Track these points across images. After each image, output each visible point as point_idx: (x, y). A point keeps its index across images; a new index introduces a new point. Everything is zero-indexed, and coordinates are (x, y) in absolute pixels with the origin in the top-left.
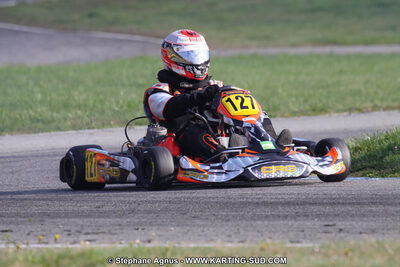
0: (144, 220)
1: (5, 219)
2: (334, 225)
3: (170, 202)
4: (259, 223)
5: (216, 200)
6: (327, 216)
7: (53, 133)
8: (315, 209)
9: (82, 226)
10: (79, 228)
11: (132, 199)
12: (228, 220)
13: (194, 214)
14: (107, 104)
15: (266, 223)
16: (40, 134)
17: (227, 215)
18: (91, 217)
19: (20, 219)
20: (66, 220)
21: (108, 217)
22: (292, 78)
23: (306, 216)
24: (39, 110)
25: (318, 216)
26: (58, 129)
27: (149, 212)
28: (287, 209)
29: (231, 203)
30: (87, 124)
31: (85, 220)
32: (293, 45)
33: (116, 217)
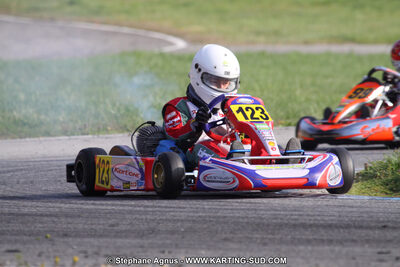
0: (168, 242)
1: (9, 237)
2: (388, 253)
3: (194, 221)
4: (302, 248)
5: (246, 220)
6: (378, 242)
7: (41, 139)
8: (363, 233)
9: (99, 247)
10: (95, 249)
11: (148, 217)
12: (265, 244)
13: (224, 236)
14: (102, 106)
15: (310, 248)
16: (28, 139)
17: (263, 239)
18: (107, 236)
19: (25, 238)
20: (79, 240)
21: (126, 237)
22: (308, 81)
23: (354, 241)
24: (24, 111)
25: (368, 241)
26: (48, 134)
27: (172, 232)
28: (330, 232)
29: (263, 224)
30: (80, 129)
31: (101, 240)
32: (306, 43)
33: (136, 237)
